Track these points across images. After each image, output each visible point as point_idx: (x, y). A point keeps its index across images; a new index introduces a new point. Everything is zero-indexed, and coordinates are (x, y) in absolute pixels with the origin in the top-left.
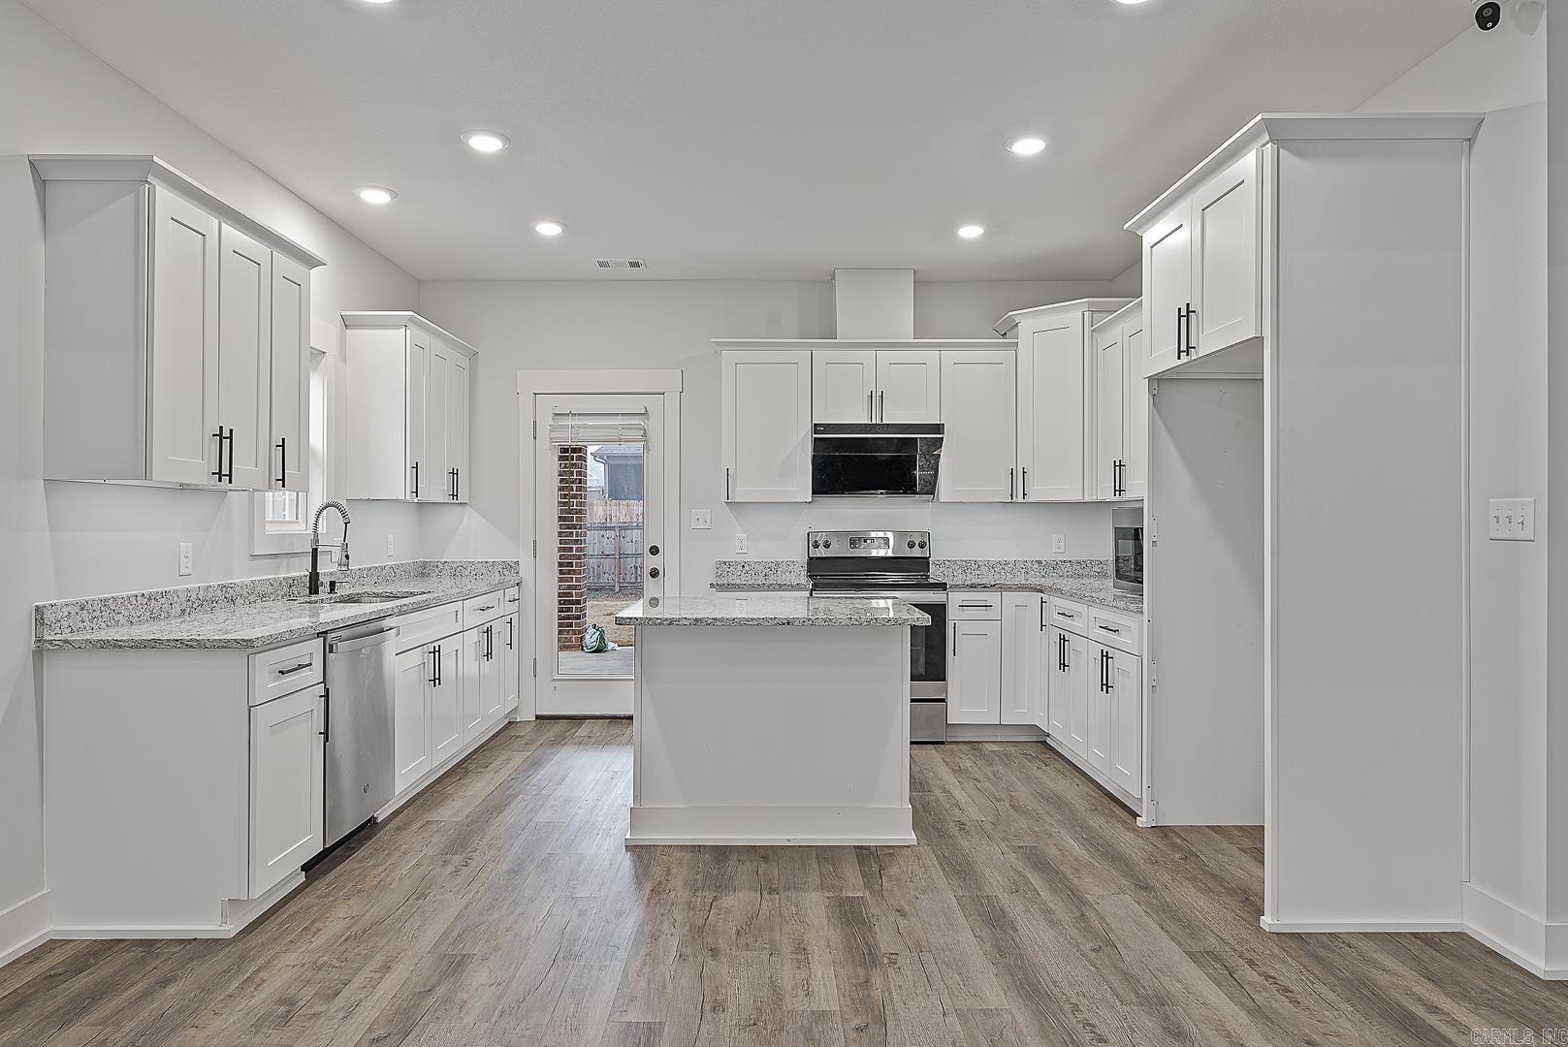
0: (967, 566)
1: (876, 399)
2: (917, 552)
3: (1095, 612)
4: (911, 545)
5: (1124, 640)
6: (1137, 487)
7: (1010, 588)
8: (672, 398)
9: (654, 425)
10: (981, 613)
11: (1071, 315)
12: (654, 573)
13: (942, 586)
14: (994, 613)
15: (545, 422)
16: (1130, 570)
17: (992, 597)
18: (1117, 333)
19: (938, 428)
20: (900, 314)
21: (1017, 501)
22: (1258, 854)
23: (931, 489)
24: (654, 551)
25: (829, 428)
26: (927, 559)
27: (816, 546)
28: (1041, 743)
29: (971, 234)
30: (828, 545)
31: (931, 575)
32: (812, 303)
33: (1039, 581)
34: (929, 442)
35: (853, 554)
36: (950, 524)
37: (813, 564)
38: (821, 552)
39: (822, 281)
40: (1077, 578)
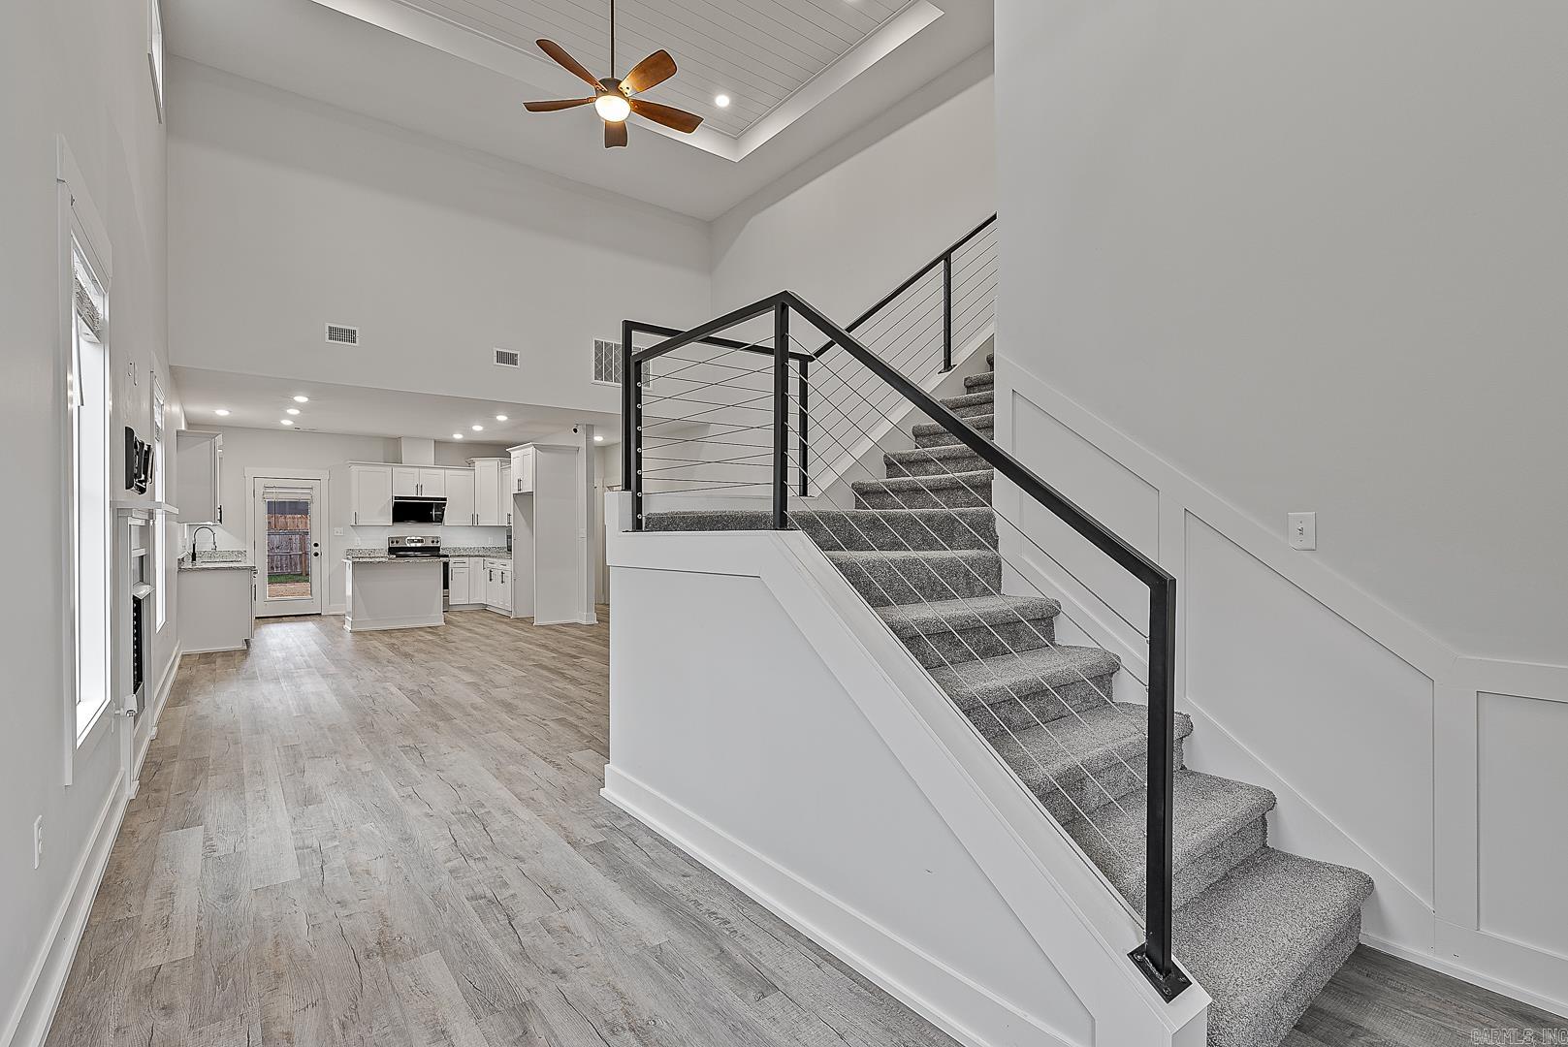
0: (455, 550)
1: (420, 487)
2: (435, 545)
3: (500, 561)
4: (433, 542)
5: (507, 568)
7: (471, 556)
8: (324, 482)
9: (315, 492)
10: (461, 565)
11: (492, 462)
12: (316, 554)
13: (447, 556)
14: (467, 565)
15: (260, 491)
17: (466, 559)
18: (503, 471)
19: (445, 499)
20: (429, 455)
21: (475, 525)
23: (440, 519)
24: (316, 545)
25: (401, 498)
26: (439, 547)
27: (392, 542)
28: (484, 608)
29: (458, 437)
30: (397, 542)
31: (441, 552)
32: (392, 450)
33: (483, 554)
34: (440, 504)
35: (408, 545)
36: (448, 534)
37: (392, 551)
38: (395, 545)
39: (396, 441)
40: (495, 553)
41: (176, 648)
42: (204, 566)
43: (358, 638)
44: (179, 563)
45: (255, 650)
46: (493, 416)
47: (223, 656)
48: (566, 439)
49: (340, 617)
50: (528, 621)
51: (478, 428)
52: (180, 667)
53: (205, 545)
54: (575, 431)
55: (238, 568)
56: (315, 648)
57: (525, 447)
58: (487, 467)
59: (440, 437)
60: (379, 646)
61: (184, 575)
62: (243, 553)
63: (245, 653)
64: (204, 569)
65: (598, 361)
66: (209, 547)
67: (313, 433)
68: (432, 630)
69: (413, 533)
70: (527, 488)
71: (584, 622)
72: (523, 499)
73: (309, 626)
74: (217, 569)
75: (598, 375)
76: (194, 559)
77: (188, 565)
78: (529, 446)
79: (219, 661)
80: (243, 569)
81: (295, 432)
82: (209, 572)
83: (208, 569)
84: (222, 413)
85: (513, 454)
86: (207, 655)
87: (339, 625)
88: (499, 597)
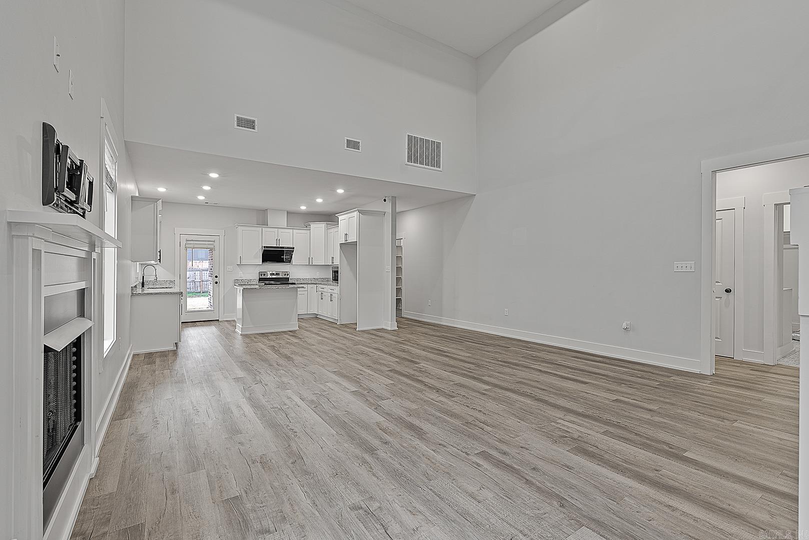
0: (298, 280)
1: (278, 240)
2: (286, 276)
3: (328, 287)
5: (335, 291)
6: (337, 262)
7: (309, 284)
8: (222, 238)
9: (216, 244)
10: (303, 289)
11: (322, 225)
12: (216, 283)
13: (294, 284)
14: (306, 289)
15: (184, 243)
16: (336, 279)
17: (305, 286)
18: (332, 230)
19: (293, 248)
20: (283, 220)
21: (310, 265)
22: (356, 325)
23: (289, 261)
24: (216, 277)
25: (267, 247)
26: (288, 278)
27: (261, 275)
28: (316, 317)
29: (303, 208)
30: (264, 275)
31: (290, 281)
32: (261, 217)
33: (315, 282)
34: (290, 251)
35: (271, 277)
36: (294, 270)
37: (260, 280)
38: (263, 277)
39: (264, 211)
40: (324, 281)
41: (129, 351)
42: (151, 291)
43: (247, 340)
44: (132, 290)
45: (181, 352)
46: (334, 190)
47: (160, 357)
48: (378, 206)
49: (232, 323)
50: (352, 326)
51: (319, 200)
52: (130, 368)
53: (149, 278)
54: (385, 200)
55: (171, 293)
56: (221, 348)
57: (351, 212)
58: (318, 228)
59: (292, 208)
60: (262, 346)
61: (136, 299)
62: (173, 282)
63: (175, 353)
64: (148, 294)
65: (410, 149)
66: (152, 278)
67: (216, 206)
68: (293, 333)
69: (273, 269)
70: (352, 238)
71: (389, 329)
72: (348, 247)
73: (212, 330)
74: (156, 294)
75: (410, 159)
76: (143, 286)
77: (139, 291)
78: (356, 211)
79: (158, 360)
80: (174, 293)
81: (205, 205)
82: (152, 296)
83: (151, 294)
84: (162, 190)
85: (340, 218)
86: (149, 355)
87: (231, 328)
88: (329, 311)
